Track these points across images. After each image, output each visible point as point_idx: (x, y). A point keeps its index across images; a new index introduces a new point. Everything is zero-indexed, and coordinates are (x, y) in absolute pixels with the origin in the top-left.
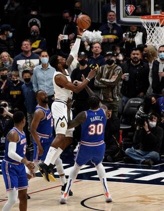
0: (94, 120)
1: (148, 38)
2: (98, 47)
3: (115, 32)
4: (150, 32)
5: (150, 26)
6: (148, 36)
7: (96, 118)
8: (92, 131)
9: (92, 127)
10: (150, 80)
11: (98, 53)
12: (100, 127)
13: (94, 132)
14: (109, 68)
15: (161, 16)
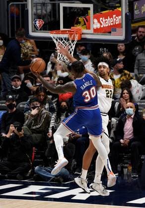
0: (85, 87)
7: (86, 85)
8: (87, 98)
9: (86, 94)
12: (93, 90)
13: (89, 98)
15: (70, 31)
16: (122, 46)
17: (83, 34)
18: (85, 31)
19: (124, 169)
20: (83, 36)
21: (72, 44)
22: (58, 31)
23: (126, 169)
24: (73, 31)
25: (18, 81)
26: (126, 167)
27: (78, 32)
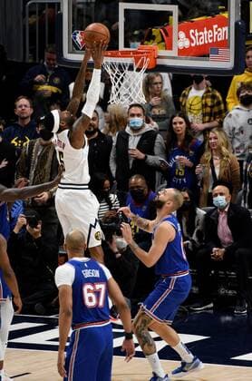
1: (113, 92)
2: (26, 106)
3: (57, 80)
4: (116, 80)
5: (117, 70)
6: (113, 88)
10: (113, 168)
11: (25, 115)
14: (44, 146)
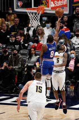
15: (38, 9)
16: (66, 18)
17: (45, 10)
18: (46, 8)
19: (68, 88)
20: (45, 11)
21: (38, 16)
22: (31, 8)
23: (69, 88)
24: (39, 9)
25: (13, 37)
26: (69, 87)
27: (42, 9)
